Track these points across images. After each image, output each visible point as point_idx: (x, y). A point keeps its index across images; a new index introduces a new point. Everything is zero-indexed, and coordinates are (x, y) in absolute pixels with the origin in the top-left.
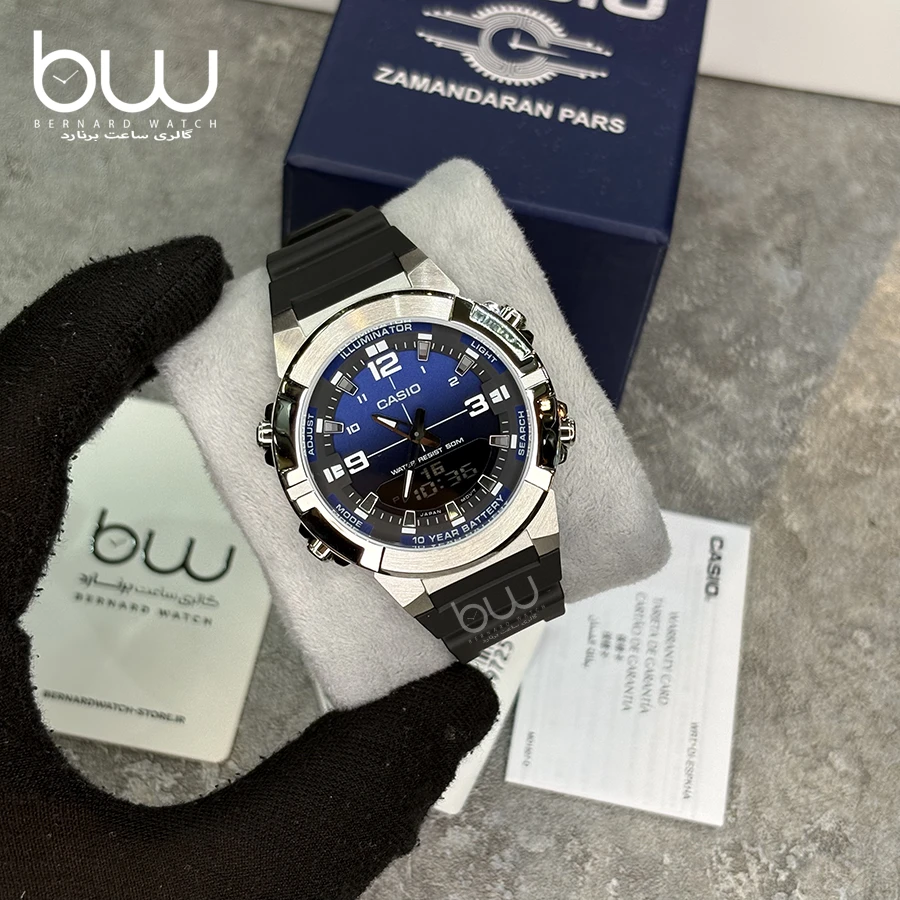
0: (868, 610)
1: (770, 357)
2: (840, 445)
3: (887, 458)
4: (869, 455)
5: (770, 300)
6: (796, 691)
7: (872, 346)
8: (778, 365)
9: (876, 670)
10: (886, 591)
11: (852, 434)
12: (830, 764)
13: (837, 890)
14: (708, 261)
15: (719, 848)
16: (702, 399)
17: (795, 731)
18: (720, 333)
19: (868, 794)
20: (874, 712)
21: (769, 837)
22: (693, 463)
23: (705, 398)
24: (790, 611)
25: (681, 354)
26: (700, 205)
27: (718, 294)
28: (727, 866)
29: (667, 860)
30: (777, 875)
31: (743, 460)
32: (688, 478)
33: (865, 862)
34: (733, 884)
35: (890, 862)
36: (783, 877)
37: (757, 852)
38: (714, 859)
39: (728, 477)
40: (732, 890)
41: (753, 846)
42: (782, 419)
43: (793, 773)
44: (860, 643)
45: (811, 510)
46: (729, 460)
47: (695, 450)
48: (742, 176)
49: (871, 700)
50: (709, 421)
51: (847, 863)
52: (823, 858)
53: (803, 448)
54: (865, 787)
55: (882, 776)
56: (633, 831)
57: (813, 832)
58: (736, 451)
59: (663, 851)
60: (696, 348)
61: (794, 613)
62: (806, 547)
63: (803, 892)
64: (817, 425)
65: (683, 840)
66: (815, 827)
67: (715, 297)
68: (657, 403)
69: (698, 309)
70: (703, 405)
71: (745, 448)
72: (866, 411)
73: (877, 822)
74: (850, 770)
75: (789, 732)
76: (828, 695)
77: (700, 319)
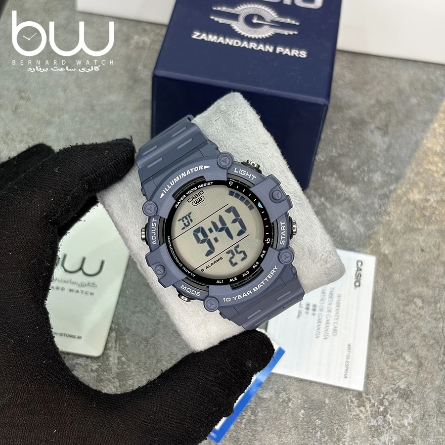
0: (420, 289)
1: (374, 176)
2: (407, 215)
3: (429, 221)
4: (421, 220)
5: (374, 151)
6: (387, 325)
7: (421, 171)
8: (378, 179)
9: (425, 316)
10: (429, 280)
11: (413, 210)
12: (404, 358)
13: (407, 415)
14: (344, 133)
15: (352, 396)
16: (342, 195)
17: (387, 343)
18: (351, 165)
19: (421, 372)
20: (424, 335)
21: (375, 391)
22: (338, 224)
23: (344, 194)
24: (384, 289)
25: (332, 175)
26: (340, 109)
27: (349, 148)
28: (356, 404)
29: (327, 401)
30: (379, 408)
31: (361, 222)
32: (335, 230)
33: (420, 402)
34: (358, 412)
35: (432, 402)
36: (382, 409)
37: (369, 398)
38: (349, 401)
39: (355, 230)
40: (358, 415)
41: (367, 395)
42: (380, 204)
43: (386, 362)
44: (417, 304)
45: (394, 245)
46: (355, 223)
47: (339, 218)
48: (360, 96)
49: (422, 329)
50: (346, 205)
51: (412, 403)
52: (401, 400)
53: (390, 217)
54: (420, 369)
55: (428, 364)
56: (311, 388)
57: (396, 389)
58: (358, 218)
59: (325, 398)
60: (339, 172)
61: (386, 291)
62: (391, 261)
63: (391, 416)
64: (396, 206)
65: (334, 392)
66: (397, 386)
67: (348, 150)
68: (321, 197)
69: (340, 155)
70: (342, 198)
71: (363, 217)
72: (419, 200)
73: (426, 384)
74: (413, 361)
75: (384, 344)
76: (402, 328)
77: (341, 159)
